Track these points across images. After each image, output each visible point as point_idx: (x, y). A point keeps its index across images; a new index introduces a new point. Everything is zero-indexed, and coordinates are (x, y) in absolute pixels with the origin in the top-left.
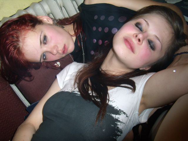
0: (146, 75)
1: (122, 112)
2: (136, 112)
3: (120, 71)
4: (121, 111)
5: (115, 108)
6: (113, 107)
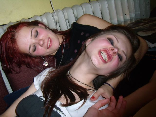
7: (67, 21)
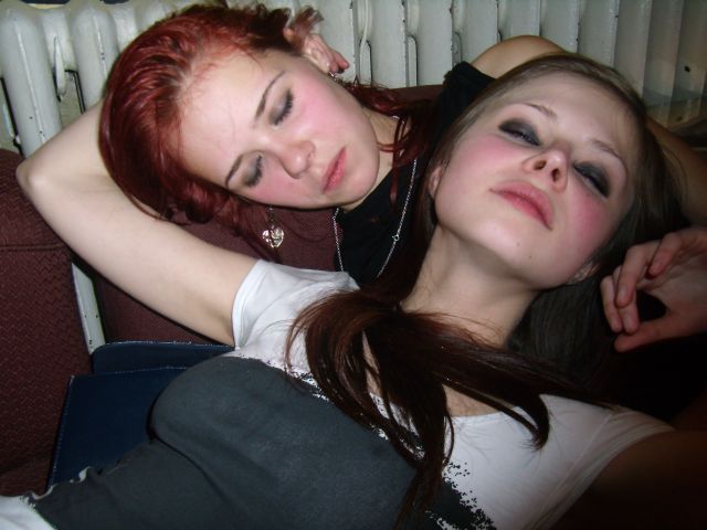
1: (483, 524)
4: (483, 519)
5: (464, 498)
7: (412, 43)
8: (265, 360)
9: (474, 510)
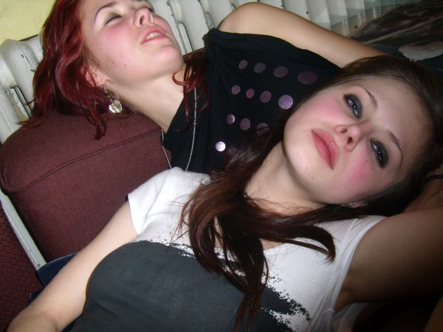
0: (361, 221)
1: (297, 308)
2: (329, 310)
3: (293, 206)
4: (296, 304)
5: (282, 295)
6: (277, 294)
8: (149, 240)
9: (289, 301)
